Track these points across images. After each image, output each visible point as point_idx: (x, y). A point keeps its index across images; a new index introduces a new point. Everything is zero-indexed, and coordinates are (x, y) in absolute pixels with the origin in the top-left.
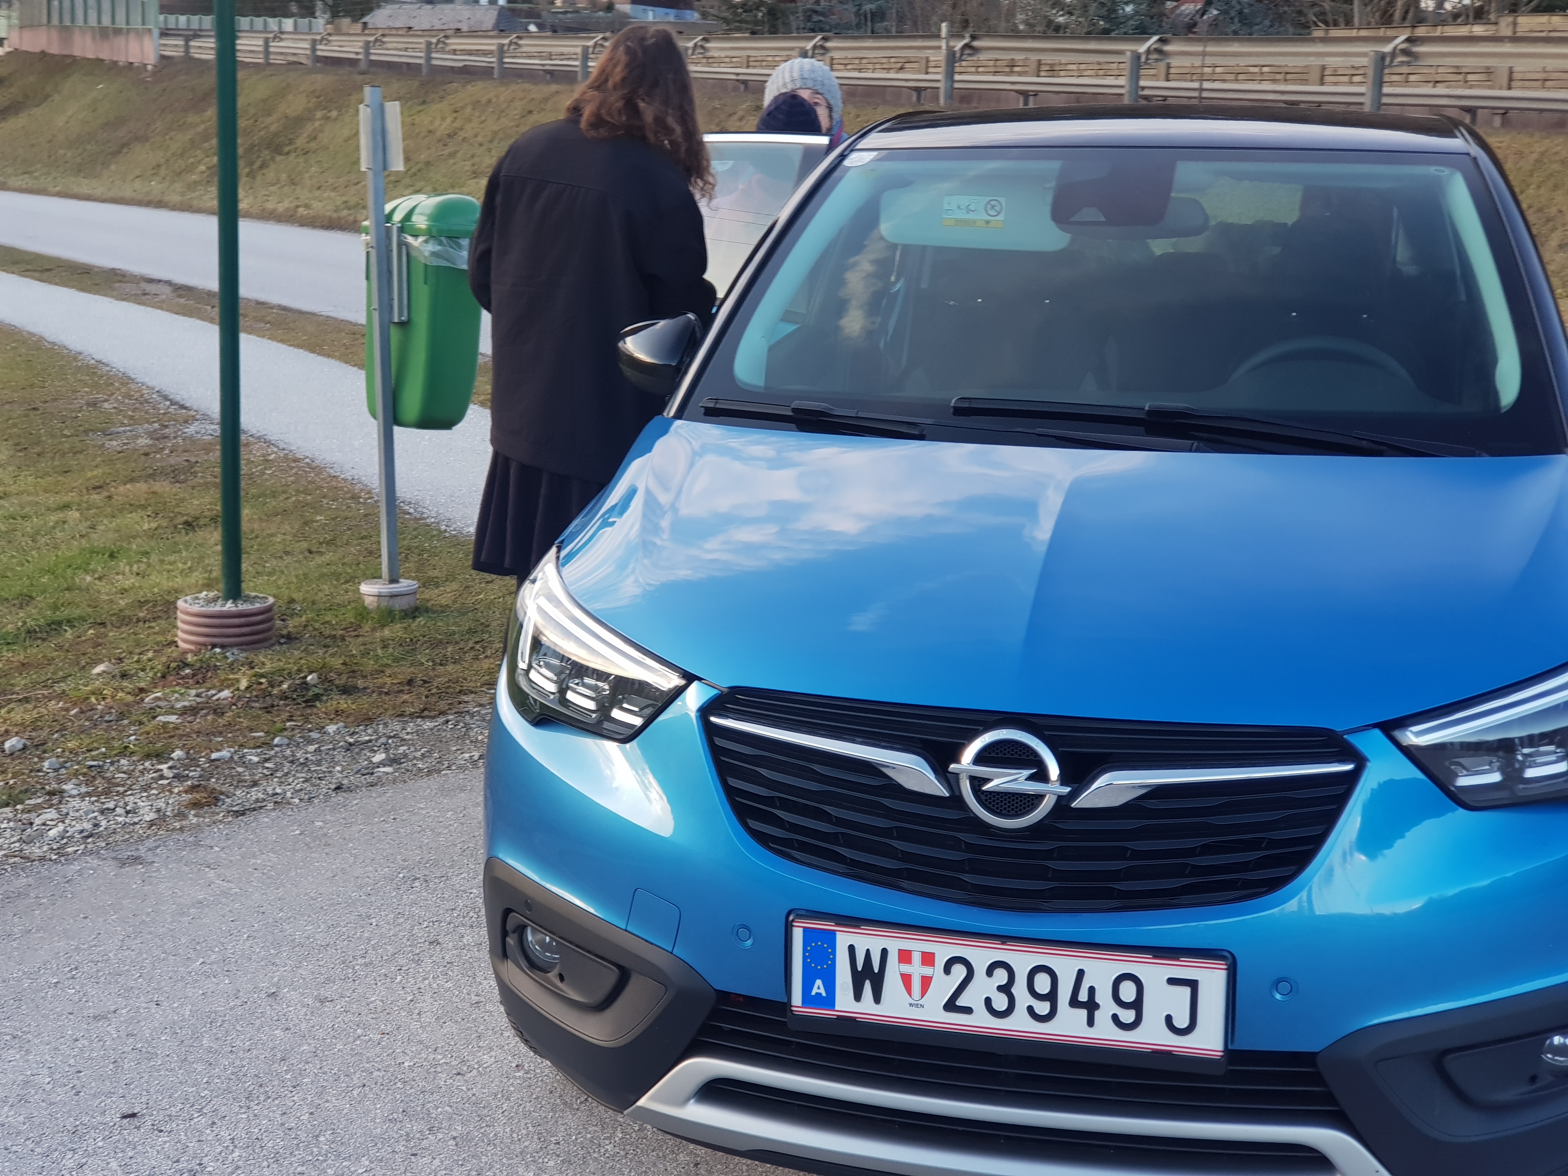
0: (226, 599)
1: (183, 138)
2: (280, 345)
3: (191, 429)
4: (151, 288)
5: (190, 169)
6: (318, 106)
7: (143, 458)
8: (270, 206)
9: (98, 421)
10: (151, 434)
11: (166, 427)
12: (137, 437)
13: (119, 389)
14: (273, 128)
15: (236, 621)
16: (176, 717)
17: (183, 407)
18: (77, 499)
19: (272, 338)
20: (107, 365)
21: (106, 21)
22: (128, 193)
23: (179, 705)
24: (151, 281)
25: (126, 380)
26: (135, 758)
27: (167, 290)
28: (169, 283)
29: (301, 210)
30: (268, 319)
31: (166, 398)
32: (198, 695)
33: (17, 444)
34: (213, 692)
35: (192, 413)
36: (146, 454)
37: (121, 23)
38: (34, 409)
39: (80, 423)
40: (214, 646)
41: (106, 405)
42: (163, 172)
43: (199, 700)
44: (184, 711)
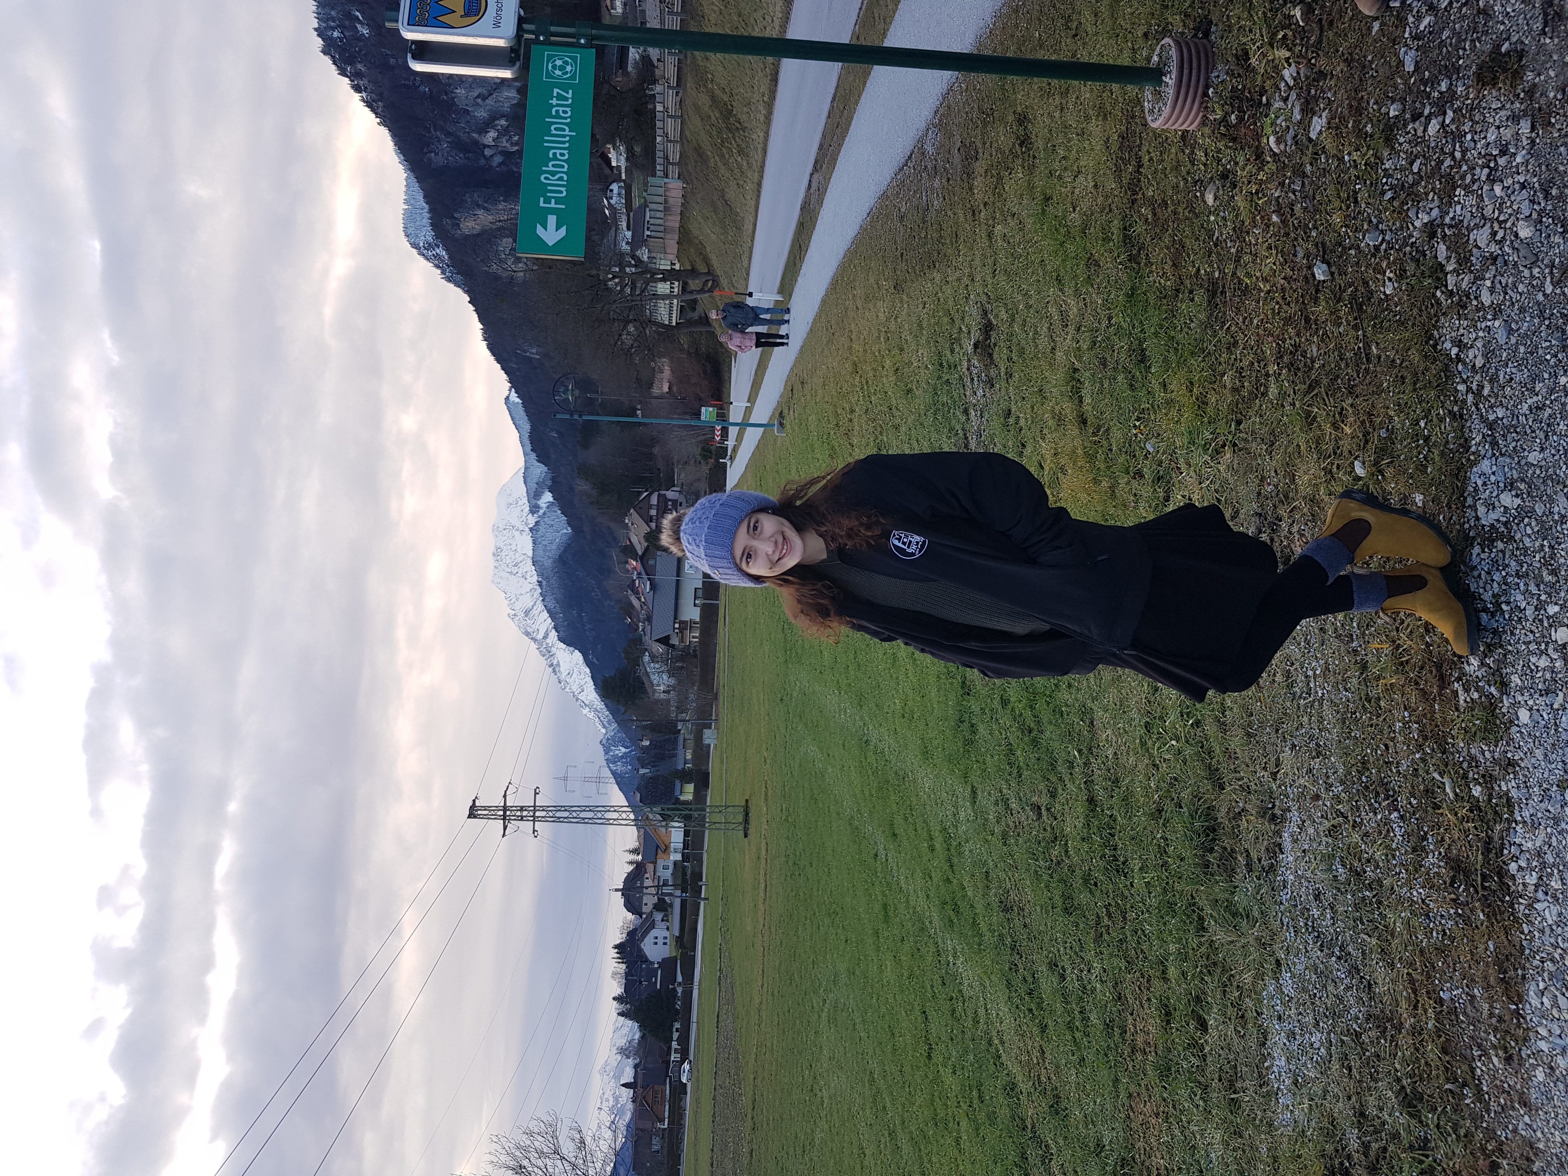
0: (1160, 82)
1: (723, 170)
2: (863, 97)
3: (929, 149)
4: (814, 185)
5: (740, 167)
6: (706, 87)
7: (951, 182)
8: (762, 119)
9: (915, 214)
10: (932, 177)
11: (926, 167)
12: (932, 188)
13: (891, 201)
14: (718, 115)
15: (1186, 72)
16: (1315, 118)
17: (910, 157)
18: (984, 227)
19: (857, 103)
20: (872, 209)
21: (661, 208)
22: (753, 203)
23: (1297, 116)
24: (810, 185)
25: (884, 196)
26: (1386, 154)
27: (816, 176)
28: (812, 175)
29: (765, 99)
30: (841, 108)
31: (901, 169)
32: (1286, 100)
33: (929, 267)
34: (1282, 85)
35: (916, 150)
36: (948, 180)
37: (661, 199)
38: (902, 255)
39: (916, 227)
40: (1205, 94)
41: (903, 210)
42: (741, 183)
43: (1293, 96)
44: (1308, 111)
